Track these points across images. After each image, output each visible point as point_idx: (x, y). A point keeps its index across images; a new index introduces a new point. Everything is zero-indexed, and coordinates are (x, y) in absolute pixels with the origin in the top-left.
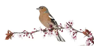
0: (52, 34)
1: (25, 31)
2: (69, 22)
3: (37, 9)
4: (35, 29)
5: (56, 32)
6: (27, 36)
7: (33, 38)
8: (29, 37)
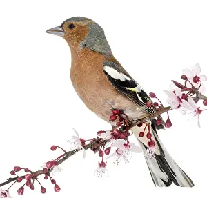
0: (127, 145)
1: (18, 169)
2: (184, 78)
3: (51, 31)
4: (54, 148)
5: (142, 134)
6: (33, 188)
7: (57, 188)
8: (43, 190)
